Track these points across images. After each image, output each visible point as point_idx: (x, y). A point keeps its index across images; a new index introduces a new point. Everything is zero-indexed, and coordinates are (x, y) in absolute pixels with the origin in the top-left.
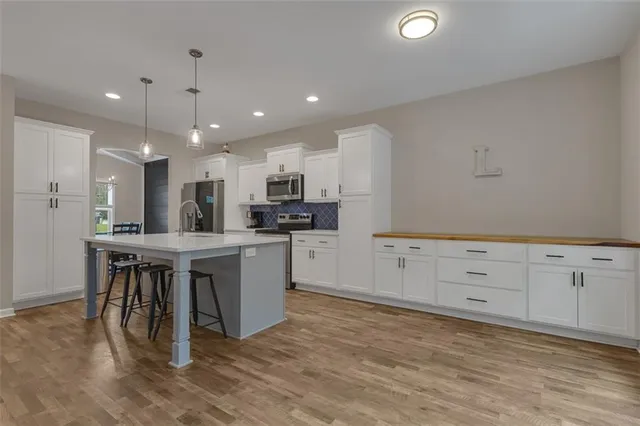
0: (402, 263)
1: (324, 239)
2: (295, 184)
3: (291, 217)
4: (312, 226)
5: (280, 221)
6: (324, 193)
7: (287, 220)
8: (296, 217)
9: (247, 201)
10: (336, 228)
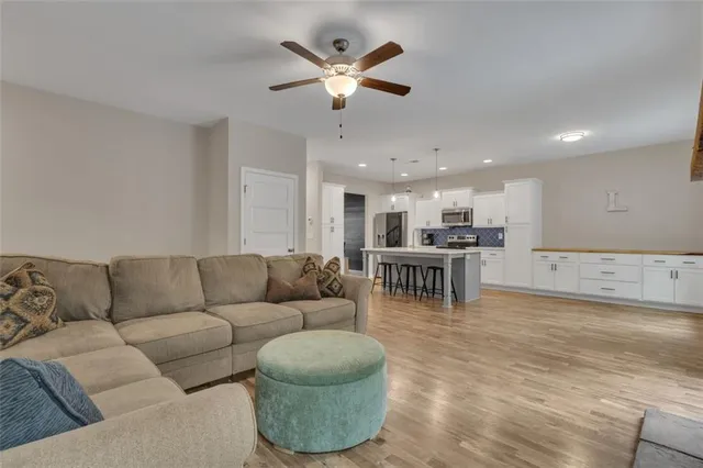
0: (554, 267)
1: (494, 252)
2: (467, 215)
3: (459, 238)
4: (477, 244)
5: (449, 241)
6: (490, 221)
7: (455, 239)
8: (463, 238)
9: (424, 226)
10: (503, 246)
